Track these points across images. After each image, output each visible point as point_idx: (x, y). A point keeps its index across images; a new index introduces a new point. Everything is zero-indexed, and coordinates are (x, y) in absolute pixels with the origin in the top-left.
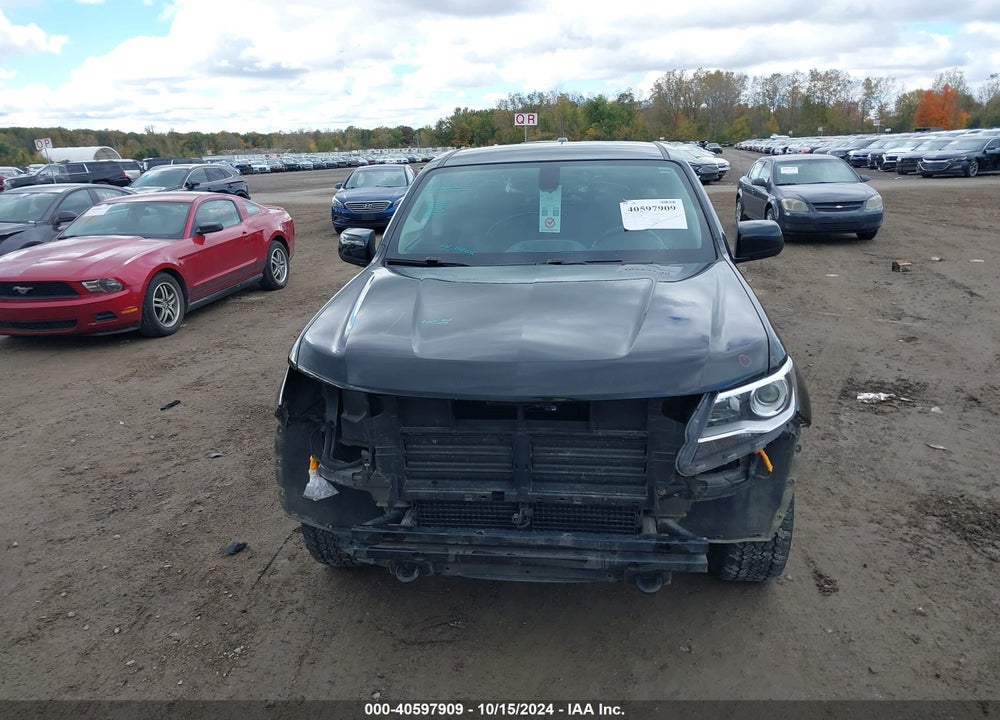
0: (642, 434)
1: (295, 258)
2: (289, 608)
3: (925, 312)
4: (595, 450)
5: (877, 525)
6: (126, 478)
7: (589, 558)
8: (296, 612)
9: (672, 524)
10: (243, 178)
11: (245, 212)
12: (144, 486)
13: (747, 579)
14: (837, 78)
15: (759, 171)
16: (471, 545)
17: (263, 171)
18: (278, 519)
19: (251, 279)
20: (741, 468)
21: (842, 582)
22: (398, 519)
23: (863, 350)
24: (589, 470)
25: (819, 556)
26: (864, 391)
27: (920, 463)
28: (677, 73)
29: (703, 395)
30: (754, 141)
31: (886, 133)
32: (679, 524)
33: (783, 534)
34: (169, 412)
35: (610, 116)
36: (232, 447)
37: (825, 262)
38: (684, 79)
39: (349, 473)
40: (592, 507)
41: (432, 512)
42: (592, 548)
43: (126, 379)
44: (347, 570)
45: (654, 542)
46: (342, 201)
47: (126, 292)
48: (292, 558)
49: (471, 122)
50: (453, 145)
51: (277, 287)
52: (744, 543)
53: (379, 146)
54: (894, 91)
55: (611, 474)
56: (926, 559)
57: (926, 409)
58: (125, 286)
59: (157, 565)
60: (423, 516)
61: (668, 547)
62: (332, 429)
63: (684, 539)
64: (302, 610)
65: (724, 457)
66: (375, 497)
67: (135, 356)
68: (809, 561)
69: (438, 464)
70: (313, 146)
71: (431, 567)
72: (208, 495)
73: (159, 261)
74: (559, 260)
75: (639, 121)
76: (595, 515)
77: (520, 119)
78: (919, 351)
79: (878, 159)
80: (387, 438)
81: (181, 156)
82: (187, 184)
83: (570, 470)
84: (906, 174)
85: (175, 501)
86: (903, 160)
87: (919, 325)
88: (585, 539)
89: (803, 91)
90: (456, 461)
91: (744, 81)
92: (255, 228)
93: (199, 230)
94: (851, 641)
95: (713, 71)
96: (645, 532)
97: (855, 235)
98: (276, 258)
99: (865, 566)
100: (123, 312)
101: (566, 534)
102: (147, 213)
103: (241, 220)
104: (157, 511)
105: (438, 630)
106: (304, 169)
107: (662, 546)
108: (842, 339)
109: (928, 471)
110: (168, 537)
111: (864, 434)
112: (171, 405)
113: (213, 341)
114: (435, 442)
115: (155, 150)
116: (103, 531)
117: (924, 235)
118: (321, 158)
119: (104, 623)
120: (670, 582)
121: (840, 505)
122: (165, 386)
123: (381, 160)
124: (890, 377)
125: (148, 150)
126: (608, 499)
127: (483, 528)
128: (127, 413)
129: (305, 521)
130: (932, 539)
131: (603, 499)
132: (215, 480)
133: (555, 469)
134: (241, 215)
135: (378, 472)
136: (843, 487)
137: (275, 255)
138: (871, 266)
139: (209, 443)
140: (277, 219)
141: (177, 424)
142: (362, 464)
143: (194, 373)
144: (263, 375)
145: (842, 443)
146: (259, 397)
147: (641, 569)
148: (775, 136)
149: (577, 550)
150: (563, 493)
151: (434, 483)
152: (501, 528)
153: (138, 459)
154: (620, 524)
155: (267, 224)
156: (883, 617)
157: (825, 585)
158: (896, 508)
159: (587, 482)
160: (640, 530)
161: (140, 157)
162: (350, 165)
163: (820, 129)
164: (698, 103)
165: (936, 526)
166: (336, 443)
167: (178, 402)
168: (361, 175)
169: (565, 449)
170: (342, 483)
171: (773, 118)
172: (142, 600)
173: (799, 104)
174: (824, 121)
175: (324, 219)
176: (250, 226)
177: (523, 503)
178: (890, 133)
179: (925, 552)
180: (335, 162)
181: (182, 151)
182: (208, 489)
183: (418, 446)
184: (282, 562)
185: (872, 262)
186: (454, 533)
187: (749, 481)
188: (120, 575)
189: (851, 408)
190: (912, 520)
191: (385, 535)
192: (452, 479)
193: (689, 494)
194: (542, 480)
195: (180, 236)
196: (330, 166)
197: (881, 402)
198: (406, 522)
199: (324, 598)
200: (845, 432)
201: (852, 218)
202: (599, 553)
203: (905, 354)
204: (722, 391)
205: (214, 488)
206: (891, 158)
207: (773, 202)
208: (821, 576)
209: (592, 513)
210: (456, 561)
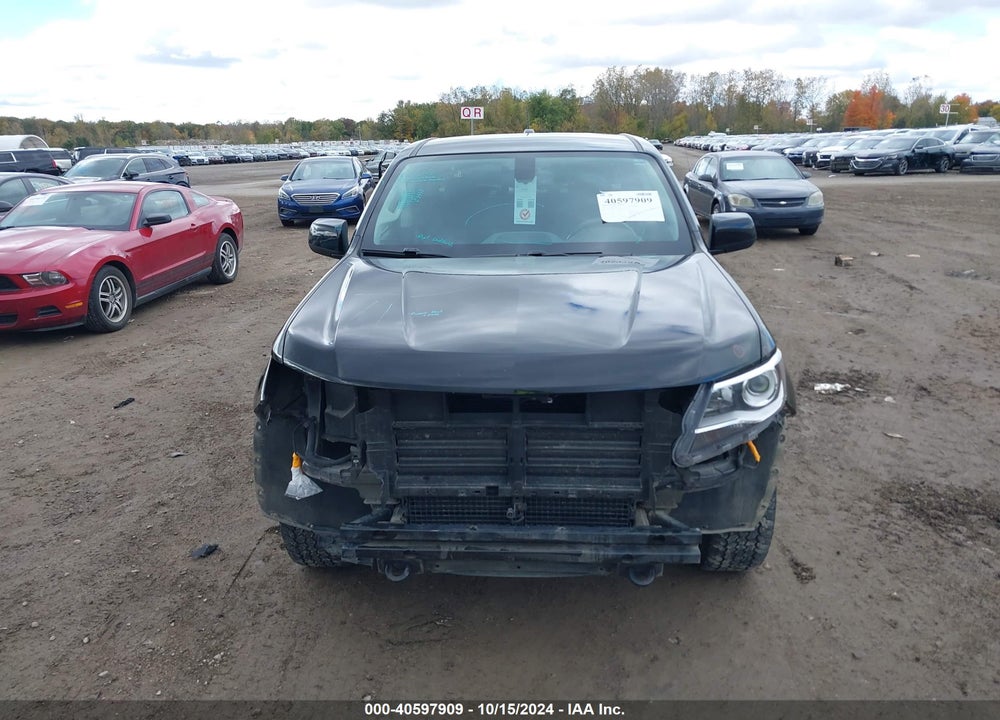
0: (638, 425)
1: (244, 251)
2: (268, 611)
3: (869, 304)
4: (590, 442)
5: (846, 513)
6: (81, 480)
7: (583, 552)
8: (276, 615)
9: (664, 515)
10: (184, 169)
11: (193, 203)
12: (102, 487)
13: (730, 569)
14: (770, 78)
15: (703, 167)
16: (464, 542)
17: (201, 163)
18: (248, 519)
19: (199, 273)
20: (730, 459)
21: (818, 570)
22: (388, 517)
23: (816, 342)
24: (584, 463)
25: (795, 545)
26: (821, 381)
27: (880, 451)
28: (618, 69)
29: (699, 385)
30: (693, 138)
31: (818, 132)
32: (671, 514)
33: (766, 524)
34: (123, 410)
35: (552, 111)
36: (193, 446)
37: (771, 257)
38: (624, 75)
39: (336, 470)
40: (585, 500)
41: (422, 509)
42: (585, 541)
43: (73, 377)
44: (327, 570)
45: (648, 534)
46: (289, 193)
47: (70, 286)
48: (266, 559)
49: (414, 116)
50: (395, 138)
51: (227, 281)
52: (729, 534)
53: (321, 138)
54: (826, 92)
55: (606, 466)
56: (895, 545)
57: (880, 398)
58: (69, 279)
59: (123, 570)
60: (413, 513)
61: (662, 538)
62: (315, 426)
63: (677, 530)
64: (281, 612)
65: (719, 447)
66: (362, 494)
67: (81, 352)
68: (785, 550)
69: (431, 459)
70: (252, 137)
71: (421, 566)
72: (172, 495)
73: (105, 253)
74: (540, 252)
75: (581, 117)
76: (588, 508)
77: (467, 112)
78: (868, 342)
79: (812, 157)
80: (378, 434)
81: (112, 145)
82: (125, 175)
83: (564, 463)
84: (839, 172)
85: (138, 502)
86: (836, 158)
87: (864, 317)
88: (579, 533)
89: (739, 89)
90: (450, 456)
91: (683, 78)
92: (204, 219)
93: (146, 222)
94: (832, 627)
95: (652, 69)
96: (638, 524)
97: (796, 230)
98: (225, 250)
99: (838, 553)
100: (67, 307)
101: (560, 528)
102: (90, 204)
103: (190, 212)
104: (118, 514)
105: (425, 629)
106: (244, 161)
107: (655, 538)
108: (795, 332)
109: (889, 459)
110: (132, 541)
111: (825, 425)
112: (125, 403)
113: (163, 337)
114: (427, 436)
115: (84, 139)
116: (62, 536)
117: (862, 231)
118: (261, 149)
119: (72, 632)
120: (661, 574)
121: (809, 494)
122: (116, 384)
123: (323, 152)
124: (844, 368)
125: (77, 139)
126: (603, 492)
127: (475, 524)
128: (77, 412)
129: (284, 521)
130: (899, 525)
131: (597, 491)
132: (178, 480)
133: (550, 462)
134: (189, 207)
135: (369, 467)
136: (810, 477)
137: (224, 248)
138: (815, 261)
139: (169, 442)
140: (225, 211)
141: (133, 422)
142: (350, 460)
143: (147, 369)
144: (219, 371)
145: (805, 433)
146: (217, 394)
147: (635, 562)
148: (712, 133)
149: (570, 544)
150: (557, 486)
151: (427, 479)
152: (493, 523)
153: (93, 460)
154: (613, 516)
155: (216, 216)
156: (860, 603)
157: (802, 573)
158: (861, 495)
159: (581, 475)
160: (632, 522)
161: (70, 146)
162: (291, 158)
163: (756, 127)
164: (638, 99)
165: (901, 513)
166: (321, 440)
167: (131, 400)
168: (307, 167)
169: (560, 442)
170: (328, 480)
171: (710, 116)
172: (110, 607)
173: (735, 102)
174: (759, 120)
175: (267, 211)
176: (199, 218)
177: (517, 498)
178: (821, 132)
179: (893, 538)
180: (276, 154)
181: (113, 141)
182: (172, 489)
183: (410, 441)
184: (256, 564)
185: (815, 257)
186: (448, 529)
187: (739, 471)
188: (84, 582)
189: (810, 399)
190: (877, 507)
191: (376, 533)
192: (444, 474)
193: (683, 485)
194: (539, 474)
195: (127, 228)
196: (270, 159)
197: (837, 393)
198: (395, 519)
199: (304, 600)
200: (806, 422)
201: (793, 214)
202: (593, 547)
203: (856, 346)
204: (717, 381)
205: (179, 489)
206: (825, 157)
207: (720, 198)
208: (797, 564)
209: (586, 506)
210: (448, 558)
